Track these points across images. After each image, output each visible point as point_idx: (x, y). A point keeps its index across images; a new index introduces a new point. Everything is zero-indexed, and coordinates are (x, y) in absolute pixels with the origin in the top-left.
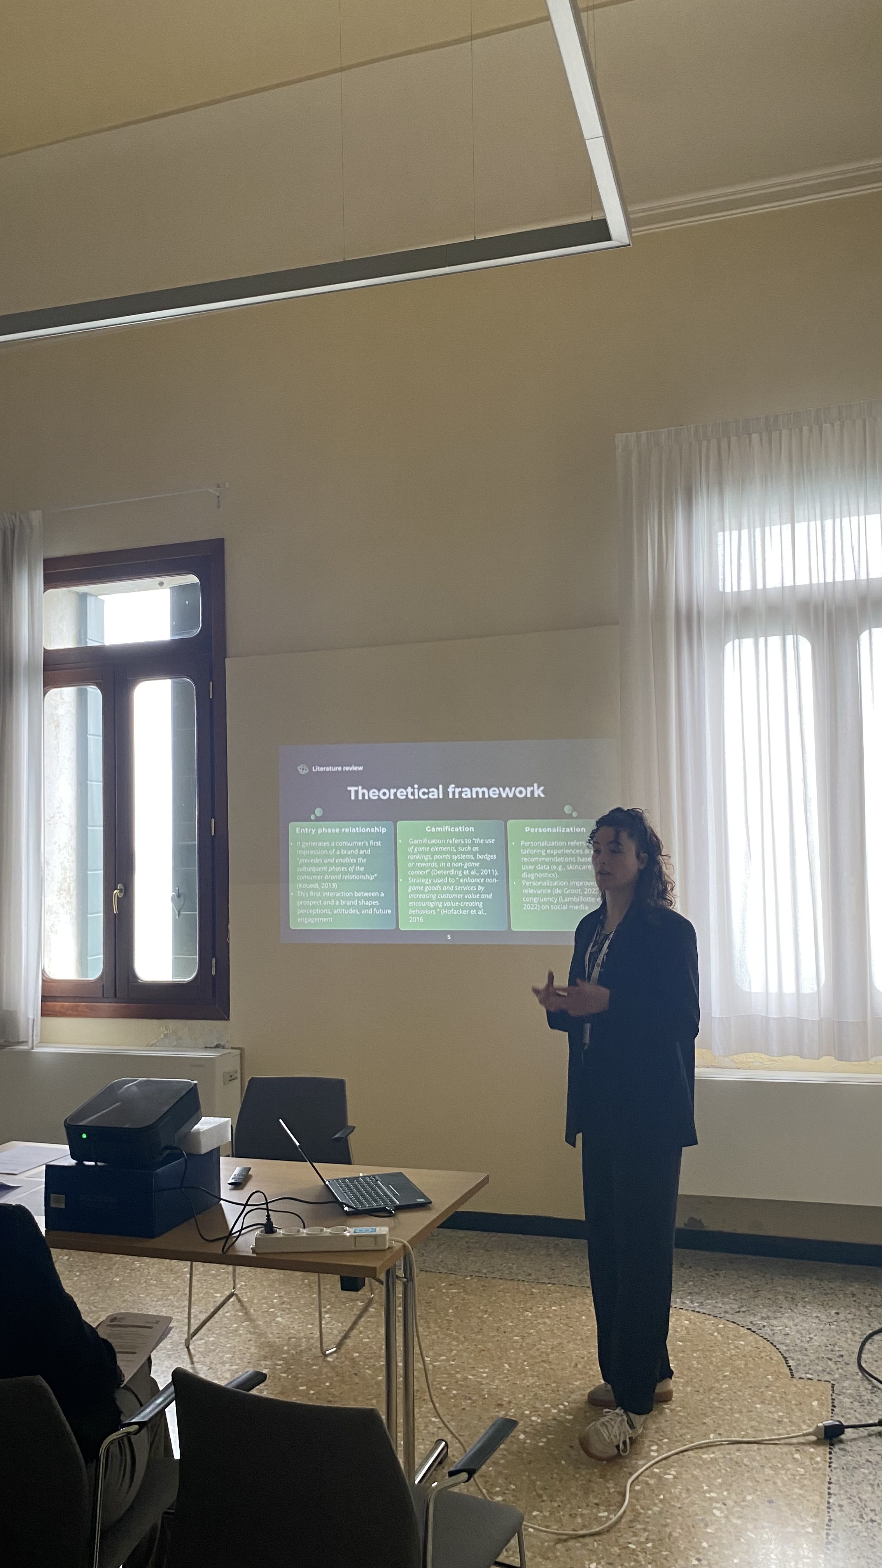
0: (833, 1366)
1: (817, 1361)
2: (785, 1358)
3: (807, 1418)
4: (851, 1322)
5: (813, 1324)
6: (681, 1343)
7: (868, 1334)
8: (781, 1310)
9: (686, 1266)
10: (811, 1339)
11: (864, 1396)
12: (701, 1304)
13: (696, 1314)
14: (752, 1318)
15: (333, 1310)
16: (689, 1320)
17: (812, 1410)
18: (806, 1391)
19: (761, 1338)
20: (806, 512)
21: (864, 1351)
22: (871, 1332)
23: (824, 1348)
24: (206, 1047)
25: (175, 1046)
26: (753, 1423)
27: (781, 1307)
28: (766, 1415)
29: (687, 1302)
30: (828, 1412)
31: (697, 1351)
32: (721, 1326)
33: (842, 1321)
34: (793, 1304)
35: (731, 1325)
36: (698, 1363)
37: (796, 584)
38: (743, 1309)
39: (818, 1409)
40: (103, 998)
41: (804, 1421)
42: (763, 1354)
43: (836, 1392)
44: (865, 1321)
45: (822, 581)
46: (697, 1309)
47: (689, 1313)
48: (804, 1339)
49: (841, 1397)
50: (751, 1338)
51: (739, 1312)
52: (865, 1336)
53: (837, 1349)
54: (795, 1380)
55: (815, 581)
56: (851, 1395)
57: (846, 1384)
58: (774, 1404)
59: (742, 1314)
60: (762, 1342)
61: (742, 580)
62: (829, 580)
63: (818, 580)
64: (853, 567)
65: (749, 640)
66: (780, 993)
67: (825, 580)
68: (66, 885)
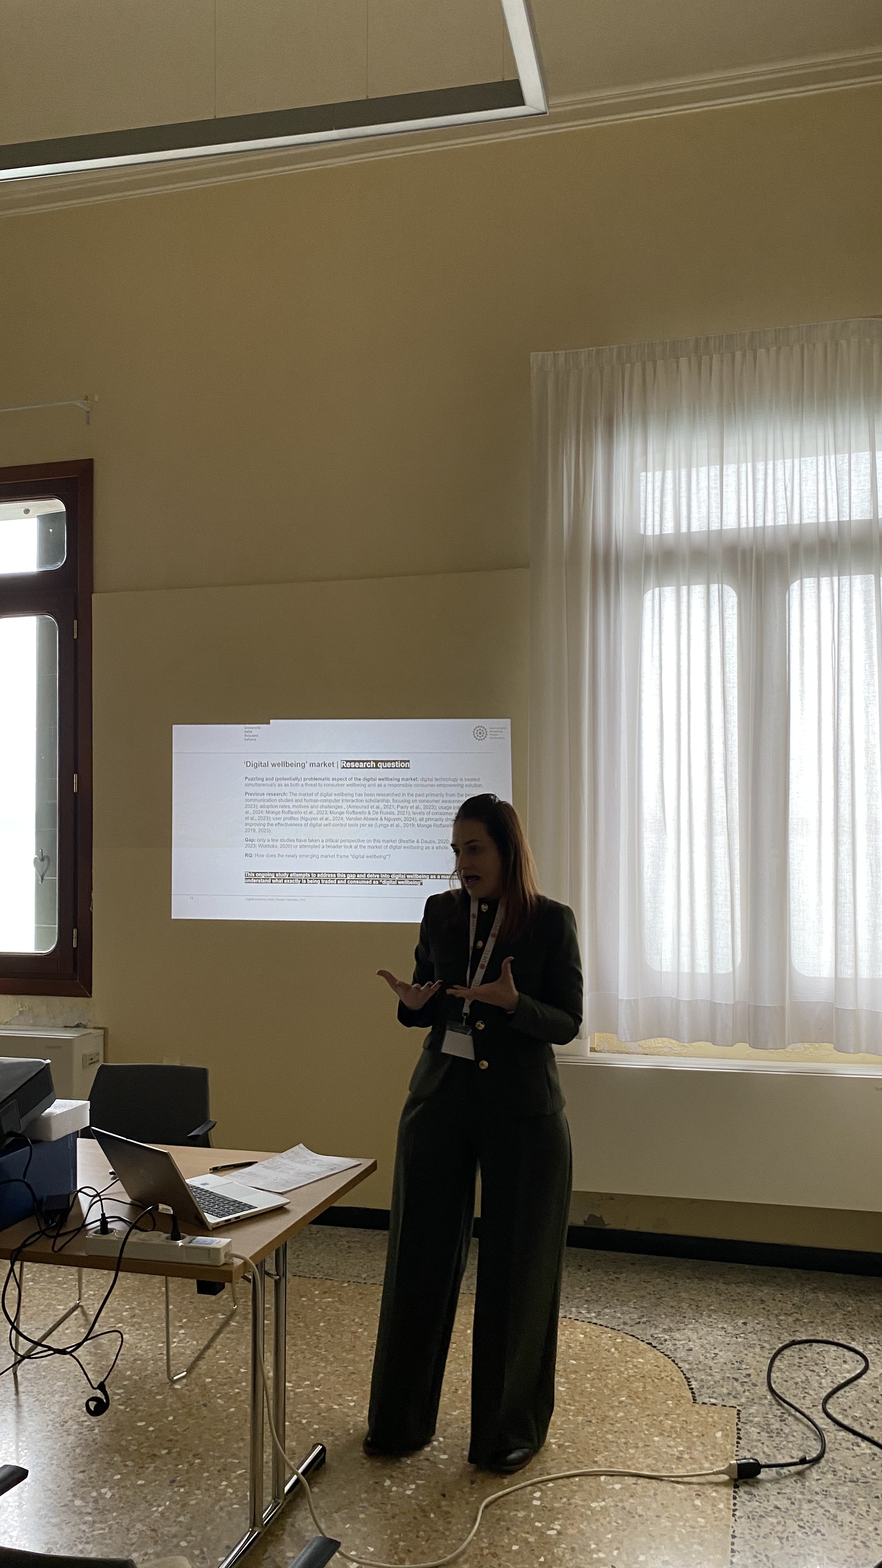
0: (740, 1389)
1: (721, 1382)
2: (687, 1378)
3: (709, 1453)
4: (759, 1334)
5: (718, 1335)
6: (574, 1362)
7: (777, 1348)
8: (686, 1320)
9: (584, 1269)
10: (716, 1354)
11: (772, 1424)
12: (599, 1314)
13: (593, 1326)
14: (653, 1331)
15: (190, 1325)
16: (585, 1333)
17: (716, 1444)
18: (710, 1420)
19: (662, 1355)
20: (737, 447)
21: (774, 1369)
22: (780, 1345)
23: (729, 1365)
24: (65, 1027)
25: (31, 1025)
26: (650, 1461)
27: (684, 1317)
28: (664, 1450)
29: (583, 1312)
30: (733, 1445)
31: (591, 1371)
32: (619, 1340)
33: (750, 1333)
34: (697, 1313)
35: (630, 1339)
36: (592, 1386)
37: (723, 528)
38: (644, 1319)
39: (721, 1442)
41: (706, 1458)
42: (663, 1375)
43: (742, 1420)
44: (774, 1333)
45: (751, 525)
46: (594, 1321)
47: (585, 1325)
48: (708, 1355)
49: (747, 1427)
50: (651, 1354)
51: (639, 1323)
52: (774, 1351)
53: (744, 1366)
54: (697, 1406)
55: (743, 525)
56: (758, 1423)
57: (753, 1410)
58: (674, 1436)
59: (642, 1326)
60: (663, 1360)
61: (665, 521)
62: (759, 523)
63: (747, 523)
64: (785, 510)
65: (670, 588)
66: (693, 974)
67: (754, 524)
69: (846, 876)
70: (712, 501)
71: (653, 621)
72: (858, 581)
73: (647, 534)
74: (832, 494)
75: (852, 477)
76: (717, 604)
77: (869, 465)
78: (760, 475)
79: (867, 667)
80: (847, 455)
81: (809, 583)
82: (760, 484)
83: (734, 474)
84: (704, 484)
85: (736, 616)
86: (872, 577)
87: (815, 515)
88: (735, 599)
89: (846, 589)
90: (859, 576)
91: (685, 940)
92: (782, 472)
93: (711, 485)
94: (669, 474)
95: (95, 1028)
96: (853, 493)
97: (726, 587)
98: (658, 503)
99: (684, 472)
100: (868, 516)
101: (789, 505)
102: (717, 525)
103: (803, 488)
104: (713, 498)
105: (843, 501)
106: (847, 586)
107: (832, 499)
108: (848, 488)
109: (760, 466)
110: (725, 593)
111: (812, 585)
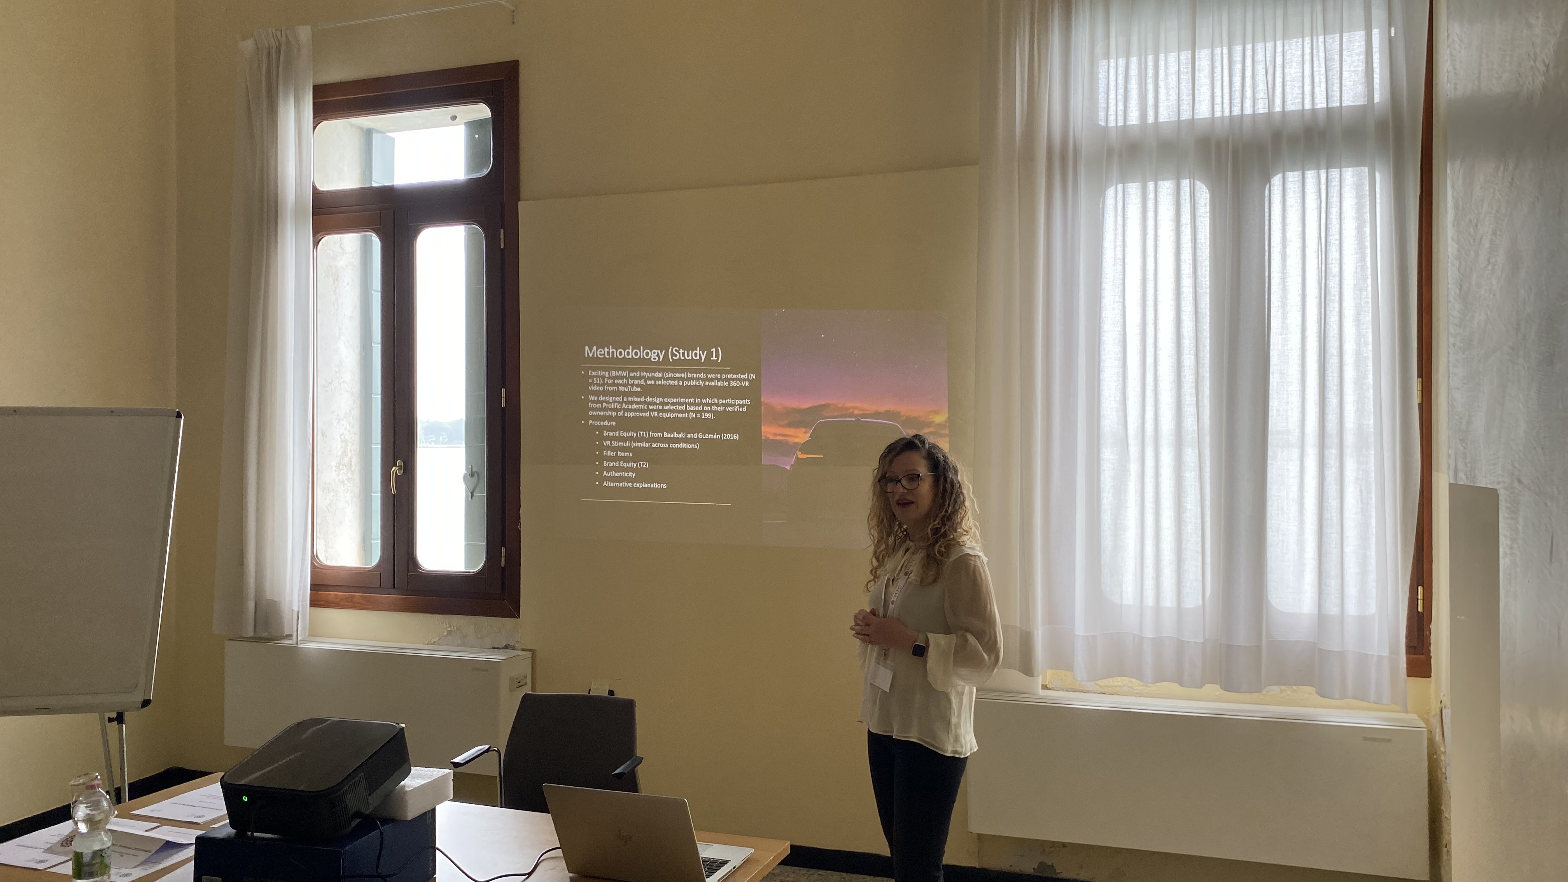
20: (1211, 29)
24: (494, 648)
25: (459, 646)
37: (1196, 117)
40: (380, 588)
45: (1227, 113)
55: (1218, 114)
61: (1129, 110)
62: (1236, 111)
63: (1223, 111)
64: (1267, 96)
65: (1134, 184)
66: (1158, 607)
67: (1231, 111)
68: (346, 460)
69: (1333, 503)
70: (1183, 87)
71: (1116, 221)
72: (1349, 174)
73: (1110, 125)
74: (1320, 78)
75: (1344, 57)
76: (1188, 201)
77: (1363, 43)
78: (1238, 58)
79: (1359, 270)
80: (1338, 35)
81: (1293, 177)
82: (1238, 67)
83: (1207, 57)
84: (1173, 69)
85: (1208, 214)
86: (1366, 169)
87: (1300, 100)
88: (1208, 196)
89: (1335, 183)
90: (1350, 169)
91: (1149, 571)
92: (1263, 53)
93: (1182, 69)
94: (1134, 60)
95: (523, 650)
96: (1345, 74)
97: (1198, 183)
98: (1121, 91)
99: (1150, 58)
100: (1361, 101)
101: (1270, 90)
102: (1188, 113)
103: (1287, 70)
104: (1183, 84)
105: (1333, 85)
106: (1337, 179)
107: (1320, 82)
108: (1338, 69)
109: (1238, 49)
110: (1197, 188)
111: (1296, 179)
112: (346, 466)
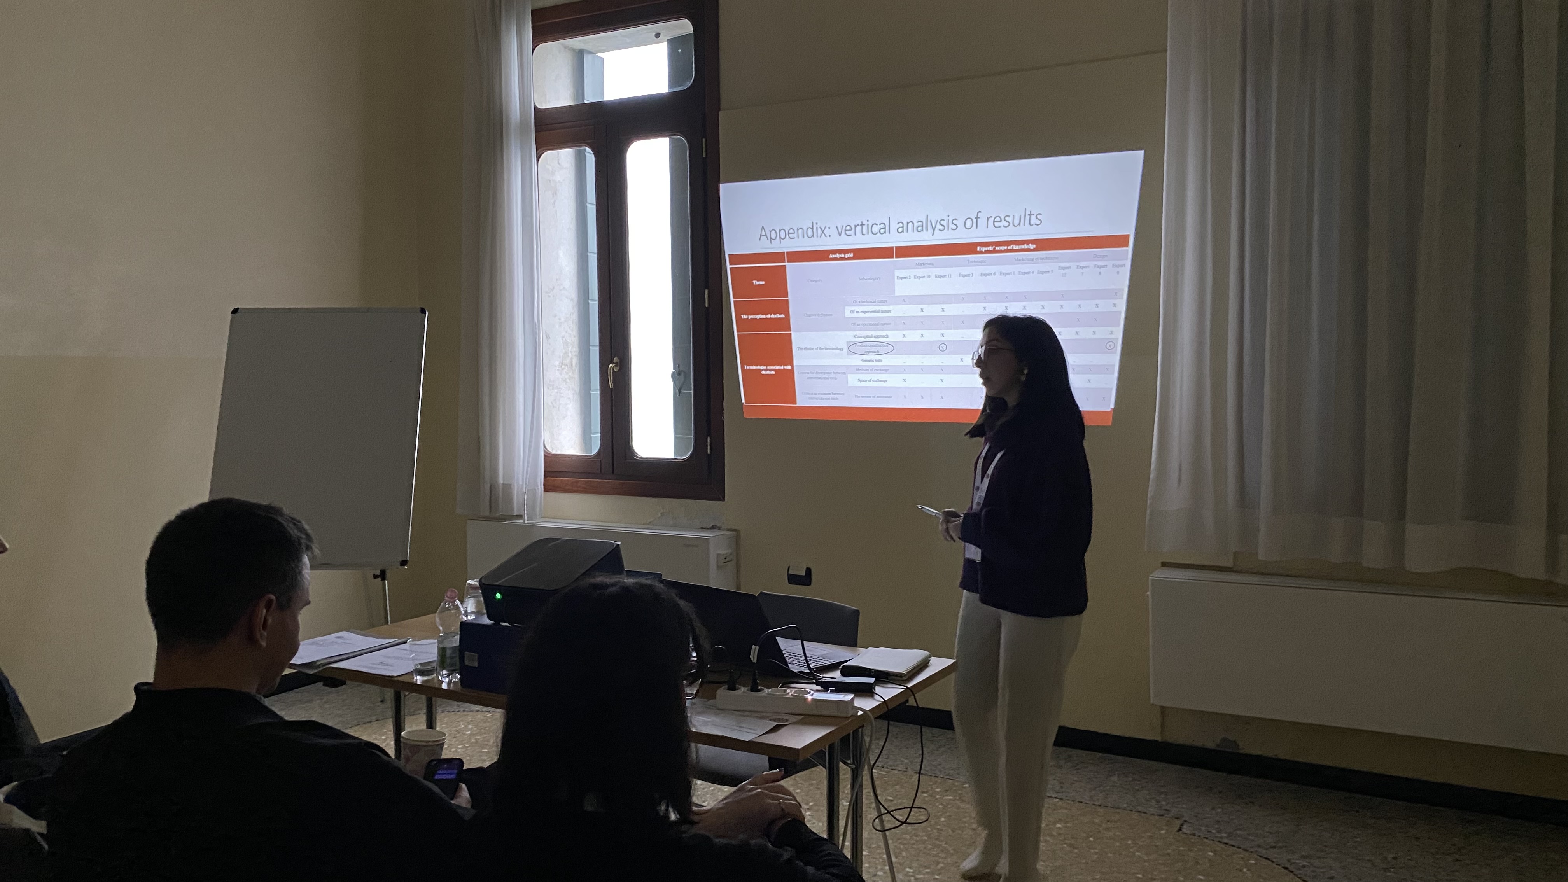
12: (1230, 835)
13: (1223, 846)
14: (1291, 856)
19: (1299, 880)
24: (702, 528)
25: (671, 526)
27: (1327, 846)
32: (1251, 861)
40: (601, 475)
47: (1215, 844)
59: (1277, 850)
68: (567, 361)
95: (728, 530)
112: (567, 366)
